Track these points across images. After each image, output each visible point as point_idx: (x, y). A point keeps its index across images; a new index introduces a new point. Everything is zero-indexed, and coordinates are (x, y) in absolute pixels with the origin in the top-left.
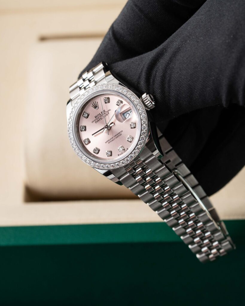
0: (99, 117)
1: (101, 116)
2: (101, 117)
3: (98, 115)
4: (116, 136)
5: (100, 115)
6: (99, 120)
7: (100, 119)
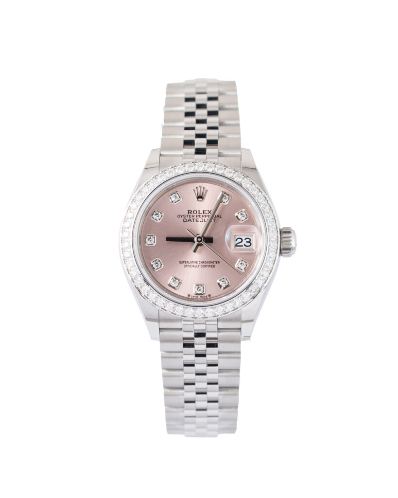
0: (195, 215)
1: (200, 216)
2: (198, 217)
3: (195, 212)
4: (204, 264)
5: (198, 214)
6: (192, 220)
7: (195, 220)
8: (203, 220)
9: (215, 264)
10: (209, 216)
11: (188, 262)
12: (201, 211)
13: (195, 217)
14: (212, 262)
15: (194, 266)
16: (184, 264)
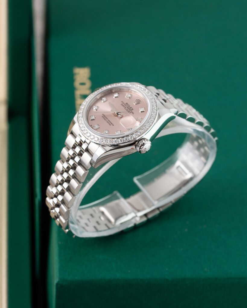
8: (127, 110)
9: (112, 125)
10: (130, 110)
11: (105, 116)
12: (130, 107)
13: (126, 107)
14: (112, 123)
15: (105, 119)
16: (103, 116)
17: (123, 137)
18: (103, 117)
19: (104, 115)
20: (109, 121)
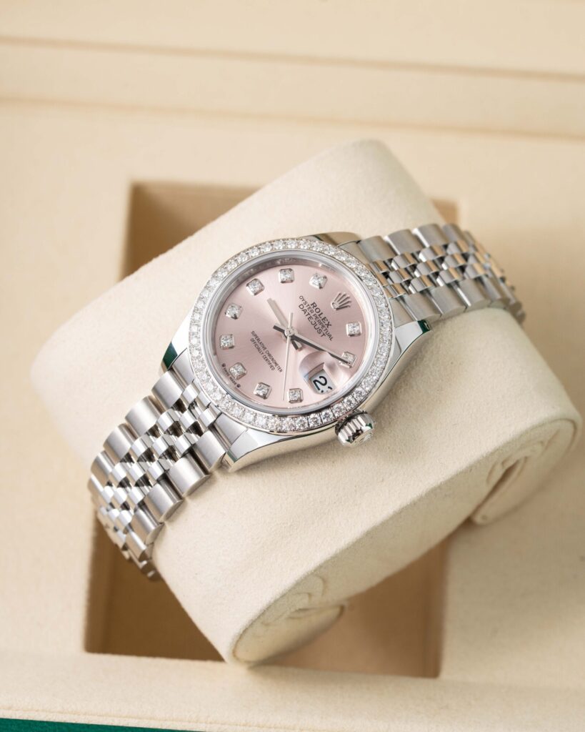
1: (317, 318)
3: (318, 310)
4: (268, 357)
5: (318, 314)
8: (315, 325)
9: (276, 368)
10: (323, 326)
11: (258, 340)
12: (323, 316)
13: (312, 315)
14: (276, 364)
15: (259, 349)
16: (254, 337)
17: (308, 414)
18: (252, 340)
19: (255, 335)
20: (270, 355)
